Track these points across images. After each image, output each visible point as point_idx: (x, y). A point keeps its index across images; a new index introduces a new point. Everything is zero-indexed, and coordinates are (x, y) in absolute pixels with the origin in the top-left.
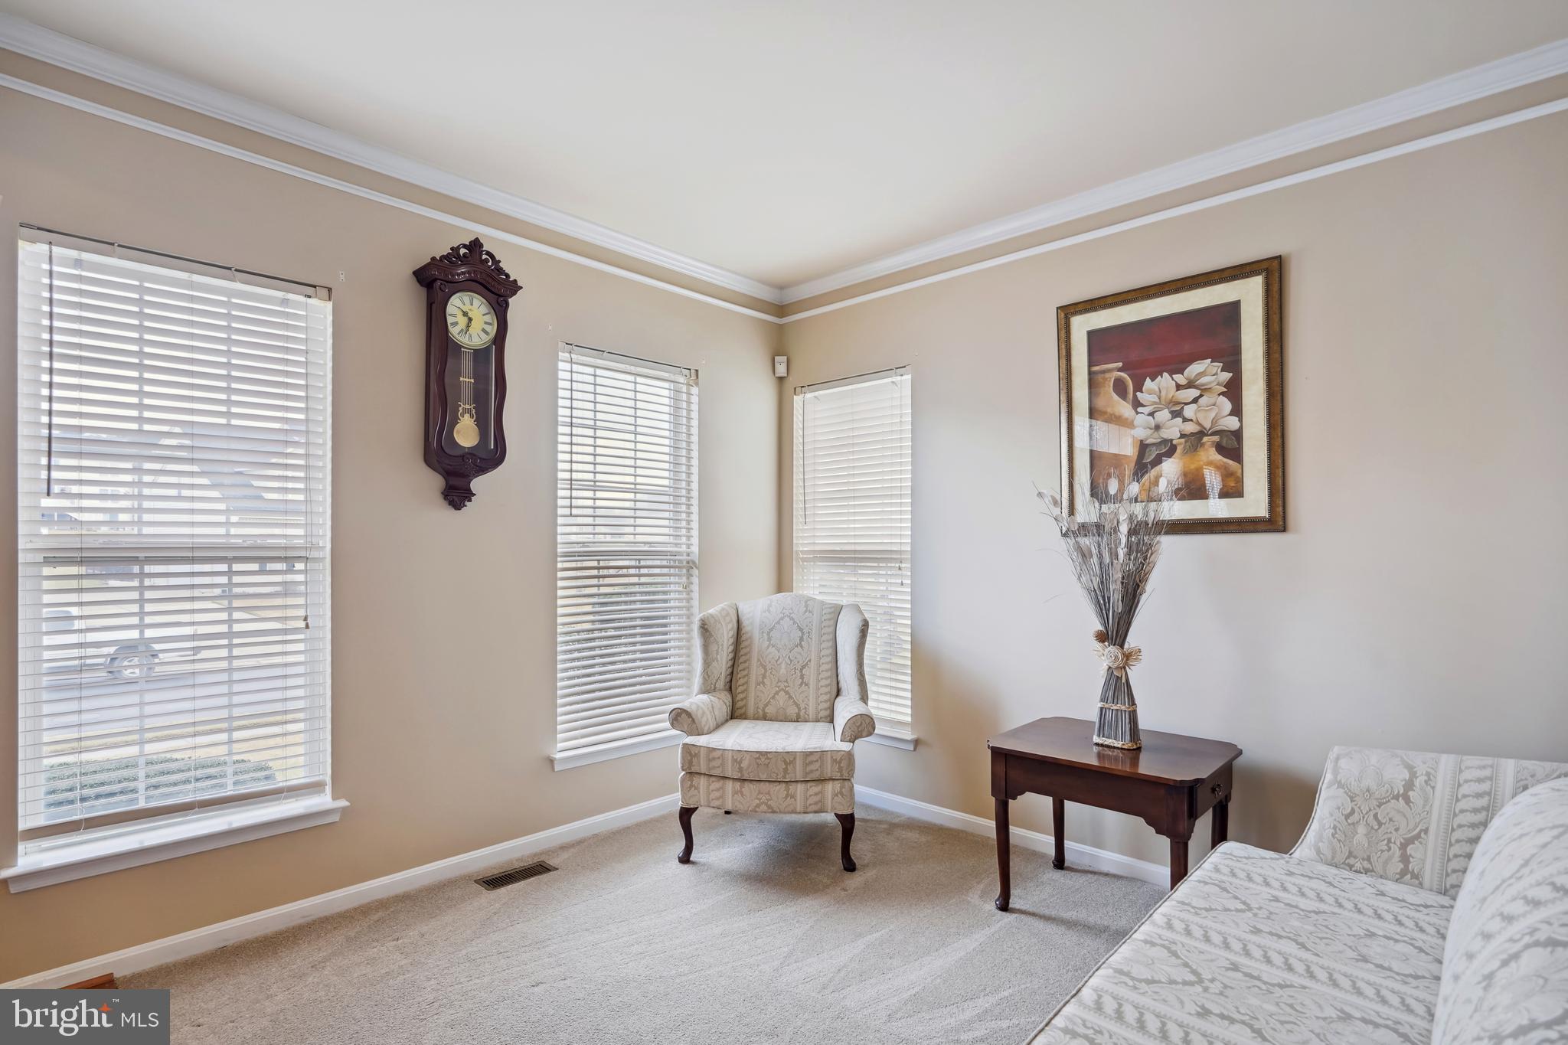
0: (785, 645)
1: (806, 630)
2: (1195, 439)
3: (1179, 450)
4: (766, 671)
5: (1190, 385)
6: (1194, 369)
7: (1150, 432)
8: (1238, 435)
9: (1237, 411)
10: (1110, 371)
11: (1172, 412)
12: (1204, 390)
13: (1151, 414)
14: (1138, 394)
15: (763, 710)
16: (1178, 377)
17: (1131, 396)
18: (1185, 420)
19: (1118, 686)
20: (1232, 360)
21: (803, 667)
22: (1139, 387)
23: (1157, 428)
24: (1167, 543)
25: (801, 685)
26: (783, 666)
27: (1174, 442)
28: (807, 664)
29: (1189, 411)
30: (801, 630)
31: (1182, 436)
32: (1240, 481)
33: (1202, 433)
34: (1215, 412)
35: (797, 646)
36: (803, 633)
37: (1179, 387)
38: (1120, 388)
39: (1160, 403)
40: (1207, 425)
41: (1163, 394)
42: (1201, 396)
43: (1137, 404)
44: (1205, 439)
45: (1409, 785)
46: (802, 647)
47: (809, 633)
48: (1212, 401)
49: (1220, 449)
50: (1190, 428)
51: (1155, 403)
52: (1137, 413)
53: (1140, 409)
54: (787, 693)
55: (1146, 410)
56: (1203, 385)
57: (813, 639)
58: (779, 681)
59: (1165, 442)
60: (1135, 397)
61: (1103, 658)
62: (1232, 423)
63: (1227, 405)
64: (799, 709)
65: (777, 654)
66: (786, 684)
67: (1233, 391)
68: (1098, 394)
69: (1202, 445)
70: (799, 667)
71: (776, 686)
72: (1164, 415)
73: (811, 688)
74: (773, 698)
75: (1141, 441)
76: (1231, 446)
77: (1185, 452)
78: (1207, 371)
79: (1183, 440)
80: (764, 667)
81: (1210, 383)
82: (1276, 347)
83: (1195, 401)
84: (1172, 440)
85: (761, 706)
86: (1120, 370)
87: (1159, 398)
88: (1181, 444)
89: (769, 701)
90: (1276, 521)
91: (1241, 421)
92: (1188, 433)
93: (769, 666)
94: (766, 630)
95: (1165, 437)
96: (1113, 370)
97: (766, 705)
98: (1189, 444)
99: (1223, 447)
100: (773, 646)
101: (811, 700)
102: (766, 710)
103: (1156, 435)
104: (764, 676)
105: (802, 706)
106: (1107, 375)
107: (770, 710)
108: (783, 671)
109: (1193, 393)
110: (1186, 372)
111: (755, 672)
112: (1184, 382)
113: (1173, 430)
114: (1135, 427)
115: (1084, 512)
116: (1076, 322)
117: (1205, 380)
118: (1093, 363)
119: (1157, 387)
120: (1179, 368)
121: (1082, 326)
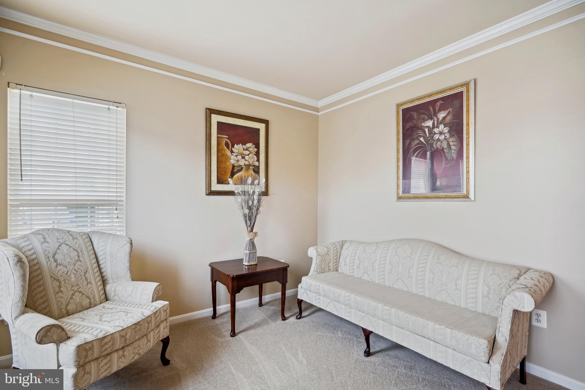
0: (69, 262)
1: (79, 250)
2: (248, 166)
3: (244, 169)
4: (60, 282)
5: (247, 149)
6: (248, 146)
7: (236, 162)
8: (258, 167)
9: (258, 160)
10: (224, 138)
11: (242, 157)
12: (251, 153)
13: (236, 156)
14: (233, 148)
15: (66, 308)
16: (244, 146)
17: (230, 148)
18: (246, 160)
20: (257, 146)
21: (85, 273)
22: (233, 146)
23: (238, 161)
25: (87, 284)
26: (72, 276)
27: (243, 166)
28: (87, 271)
29: (247, 157)
30: (76, 250)
31: (245, 165)
33: (249, 165)
34: (251, 159)
35: (77, 261)
36: (78, 252)
37: (244, 149)
38: (227, 145)
39: (239, 153)
40: (251, 163)
41: (240, 150)
42: (250, 154)
43: (232, 152)
44: (251, 167)
46: (80, 261)
47: (81, 251)
48: (252, 156)
49: (254, 171)
50: (247, 163)
51: (237, 153)
52: (232, 155)
53: (233, 154)
54: (80, 292)
55: (235, 154)
56: (250, 151)
57: (85, 255)
58: (72, 286)
59: (240, 166)
61: (248, 237)
62: (257, 164)
63: (256, 159)
64: (90, 299)
65: (66, 270)
66: (78, 287)
67: (257, 154)
68: (220, 145)
69: (250, 169)
70: (83, 274)
71: (71, 290)
72: (239, 157)
73: (93, 285)
74: (71, 298)
75: (233, 164)
76: (257, 170)
77: (245, 170)
78: (251, 147)
79: (245, 166)
80: (58, 280)
81: (252, 151)
83: (248, 155)
84: (242, 166)
85: (63, 307)
86: (227, 138)
87: (239, 151)
88: (244, 167)
89: (69, 301)
90: (266, 193)
91: (259, 163)
92: (246, 164)
93: (61, 279)
94: (51, 255)
95: (240, 164)
96: (225, 138)
97: (67, 305)
98: (246, 168)
99: (255, 170)
100: (60, 265)
101: (95, 292)
102: (68, 308)
103: (237, 163)
104: (60, 287)
105: (91, 297)
106: (223, 139)
107: (71, 307)
108: (73, 279)
109: (247, 153)
110: (246, 146)
111: (51, 286)
112: (245, 148)
113: (242, 163)
114: (231, 159)
115: (216, 187)
116: (213, 116)
117: (250, 149)
118: (218, 133)
119: (238, 148)
120: (244, 144)
121: (215, 119)
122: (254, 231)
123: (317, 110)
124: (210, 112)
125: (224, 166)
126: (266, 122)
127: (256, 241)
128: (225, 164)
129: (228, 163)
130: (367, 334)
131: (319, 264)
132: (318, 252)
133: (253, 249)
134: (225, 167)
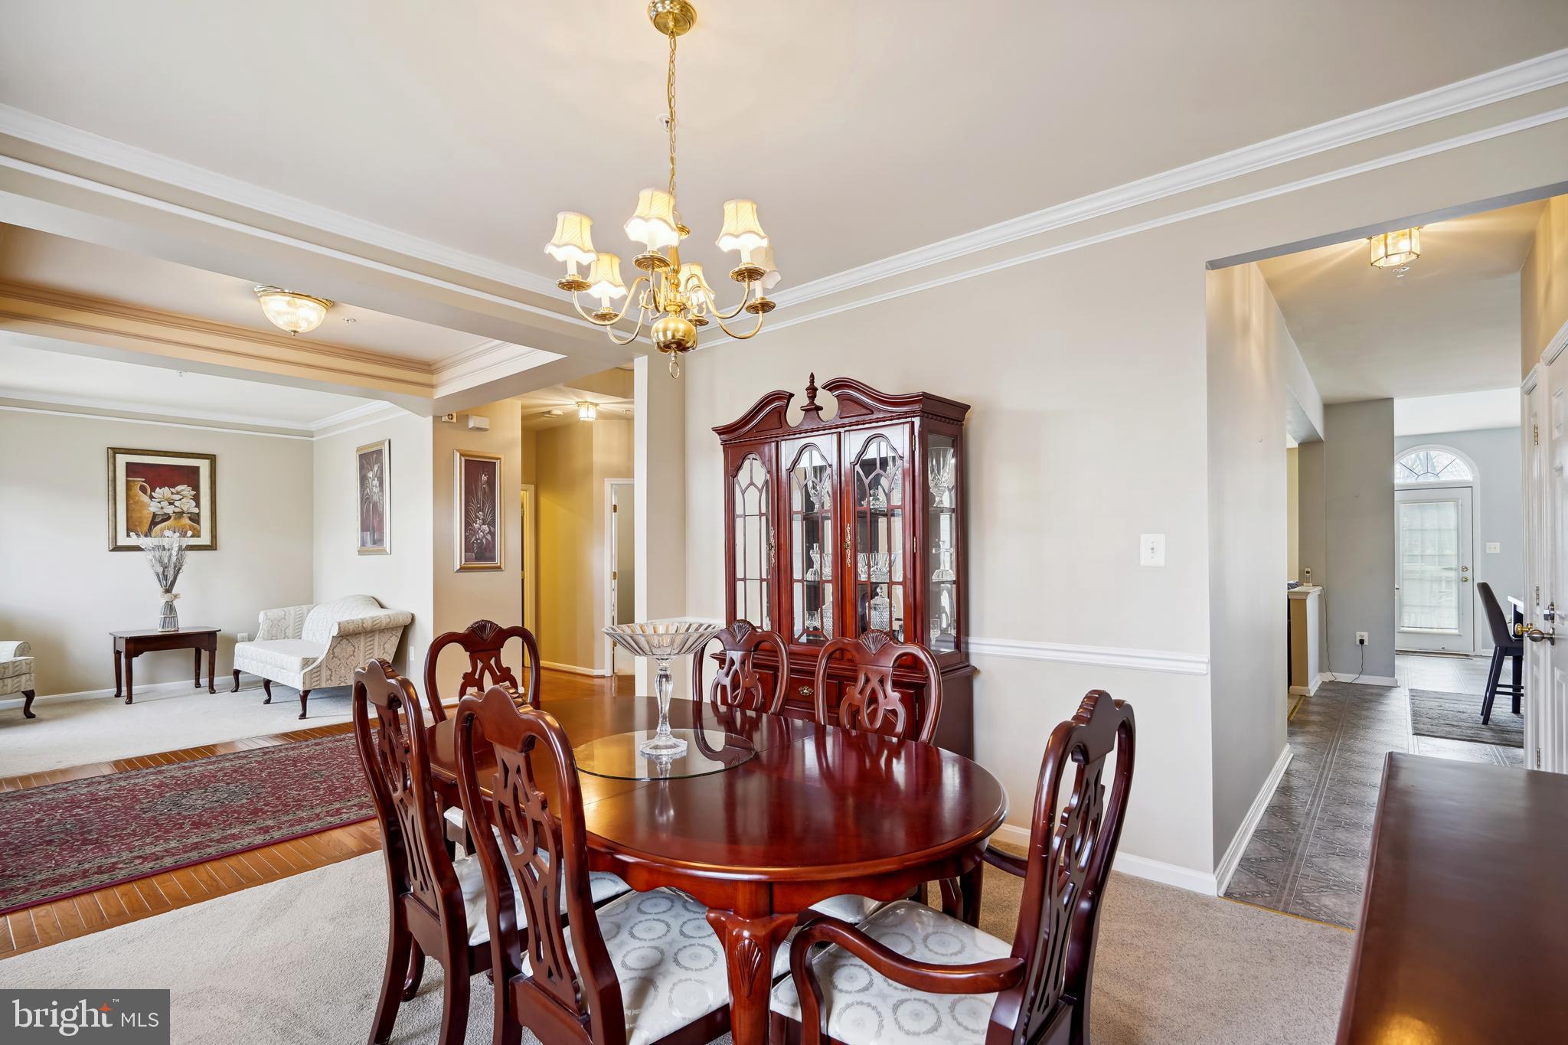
2: (180, 514)
3: (173, 517)
5: (178, 493)
6: (179, 488)
7: (158, 509)
8: (198, 515)
9: (198, 505)
10: (137, 481)
11: (169, 503)
12: (184, 496)
13: (159, 502)
14: (153, 493)
16: (172, 490)
17: (149, 493)
18: (175, 506)
19: (170, 608)
20: (196, 487)
22: (153, 490)
23: (162, 508)
24: (190, 554)
27: (171, 514)
29: (177, 503)
31: (174, 513)
32: (199, 532)
33: (182, 513)
34: (189, 505)
37: (172, 493)
38: (143, 489)
39: (163, 498)
40: (185, 510)
41: (165, 495)
42: (182, 498)
43: (152, 497)
44: (184, 515)
45: (285, 615)
48: (187, 501)
49: (190, 519)
50: (177, 510)
51: (160, 498)
52: (152, 500)
55: (156, 500)
59: (166, 514)
60: (151, 494)
61: (162, 599)
62: (196, 510)
63: (194, 504)
67: (196, 498)
68: (131, 490)
69: (183, 517)
72: (164, 504)
75: (154, 512)
76: (195, 519)
77: (175, 519)
78: (184, 489)
81: (186, 494)
82: (213, 486)
83: (180, 500)
84: (169, 513)
86: (143, 481)
87: (163, 496)
88: (173, 515)
90: (212, 547)
91: (200, 510)
95: (166, 512)
96: (139, 481)
98: (177, 516)
99: (192, 518)
103: (161, 511)
106: (136, 483)
109: (179, 497)
110: (176, 488)
112: (175, 492)
113: (170, 510)
114: (150, 507)
115: (122, 540)
116: (118, 456)
117: (184, 493)
118: (128, 476)
119: (159, 492)
120: (172, 486)
121: (122, 460)
122: (175, 591)
123: (311, 434)
124: (116, 451)
125: (139, 515)
126: (212, 459)
127: (176, 603)
128: (141, 513)
129: (145, 512)
130: (267, 684)
131: (266, 629)
132: (267, 616)
133: (171, 613)
134: (140, 517)
